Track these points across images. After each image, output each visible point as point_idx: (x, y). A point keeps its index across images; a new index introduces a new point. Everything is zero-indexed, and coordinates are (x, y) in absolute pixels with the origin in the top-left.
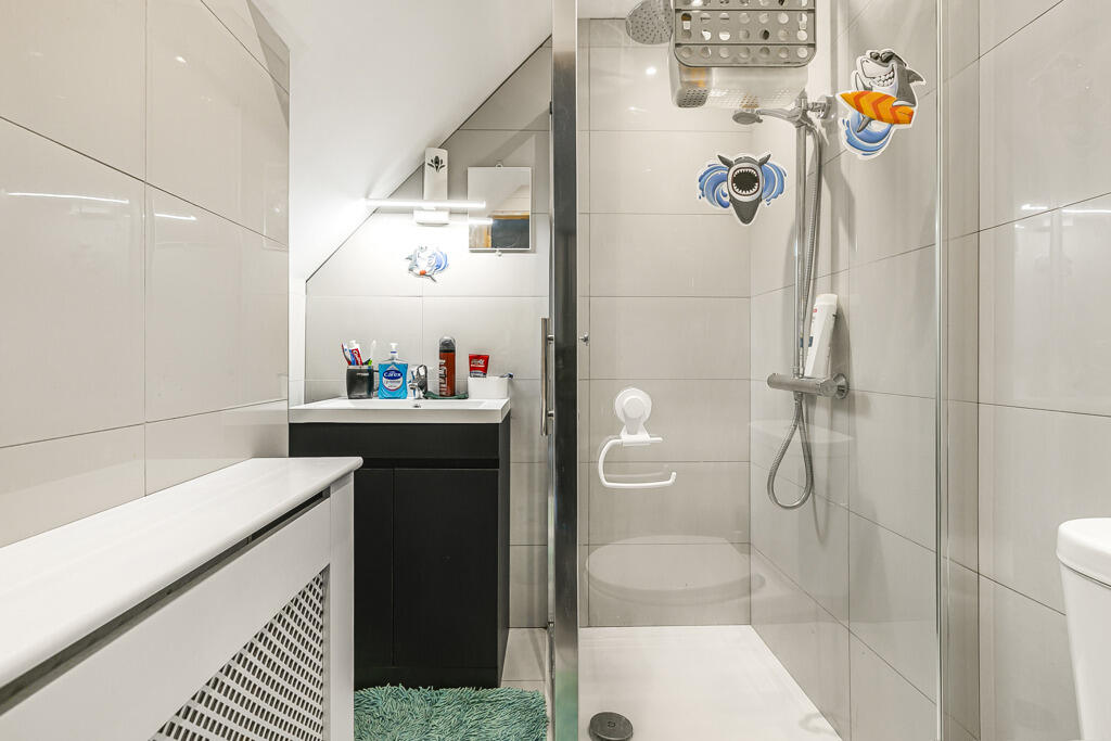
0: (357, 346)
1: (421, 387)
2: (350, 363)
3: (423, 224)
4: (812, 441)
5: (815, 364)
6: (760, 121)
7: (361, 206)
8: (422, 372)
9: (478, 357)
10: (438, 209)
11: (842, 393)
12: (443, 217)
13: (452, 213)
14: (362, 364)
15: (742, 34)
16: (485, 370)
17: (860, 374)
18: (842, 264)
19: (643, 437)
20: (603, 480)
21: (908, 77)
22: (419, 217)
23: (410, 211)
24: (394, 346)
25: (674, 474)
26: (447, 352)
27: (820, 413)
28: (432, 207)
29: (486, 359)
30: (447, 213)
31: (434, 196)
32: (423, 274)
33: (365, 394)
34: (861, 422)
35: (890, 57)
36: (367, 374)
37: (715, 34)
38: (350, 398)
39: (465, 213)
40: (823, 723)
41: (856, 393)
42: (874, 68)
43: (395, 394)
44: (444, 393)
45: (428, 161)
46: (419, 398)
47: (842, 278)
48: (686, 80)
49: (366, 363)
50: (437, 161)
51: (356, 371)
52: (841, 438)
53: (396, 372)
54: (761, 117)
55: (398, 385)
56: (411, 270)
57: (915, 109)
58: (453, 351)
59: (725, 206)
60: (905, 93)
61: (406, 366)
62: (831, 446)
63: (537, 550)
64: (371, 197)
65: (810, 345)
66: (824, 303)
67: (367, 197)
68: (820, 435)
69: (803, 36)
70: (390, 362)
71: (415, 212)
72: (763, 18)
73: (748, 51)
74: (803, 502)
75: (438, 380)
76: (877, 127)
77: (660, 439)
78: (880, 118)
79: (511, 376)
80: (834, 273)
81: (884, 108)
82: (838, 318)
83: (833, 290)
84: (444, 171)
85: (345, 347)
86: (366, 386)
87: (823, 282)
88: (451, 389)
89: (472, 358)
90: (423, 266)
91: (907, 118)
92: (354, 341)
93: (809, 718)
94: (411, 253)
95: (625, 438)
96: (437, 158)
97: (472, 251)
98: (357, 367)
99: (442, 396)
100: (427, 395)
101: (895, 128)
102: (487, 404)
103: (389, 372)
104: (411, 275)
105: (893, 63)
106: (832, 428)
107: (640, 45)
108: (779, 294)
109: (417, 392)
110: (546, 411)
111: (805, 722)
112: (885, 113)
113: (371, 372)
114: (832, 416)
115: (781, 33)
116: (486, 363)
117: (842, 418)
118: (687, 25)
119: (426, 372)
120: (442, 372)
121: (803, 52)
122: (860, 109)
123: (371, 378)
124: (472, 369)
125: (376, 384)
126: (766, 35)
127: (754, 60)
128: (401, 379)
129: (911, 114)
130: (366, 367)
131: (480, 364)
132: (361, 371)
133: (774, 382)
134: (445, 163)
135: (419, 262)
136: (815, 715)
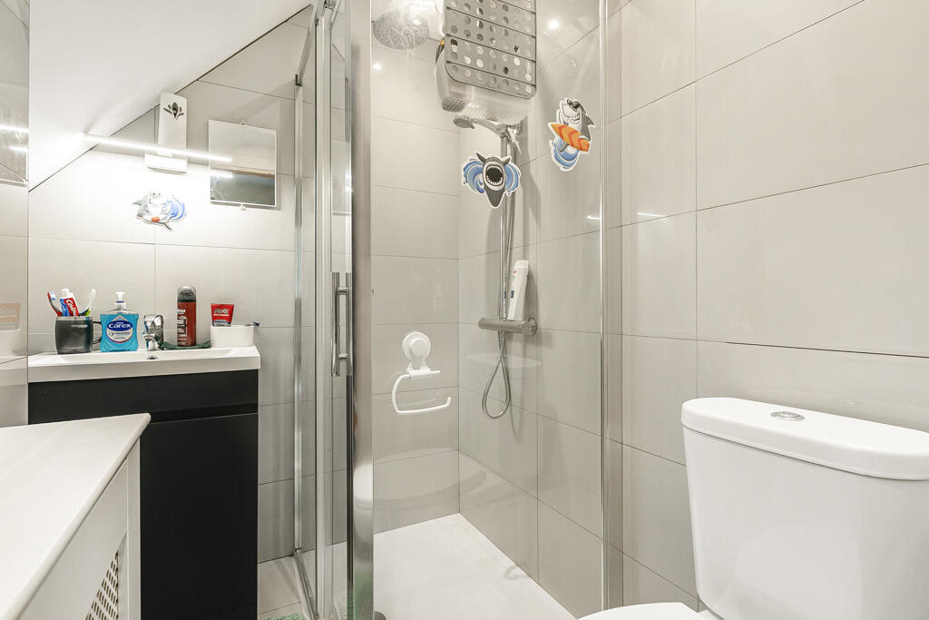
0: (70, 295)
1: (156, 338)
2: (60, 314)
3: (155, 169)
4: (509, 366)
5: (515, 311)
6: (473, 128)
7: (78, 141)
8: (158, 323)
9: (222, 307)
10: (175, 157)
11: (531, 331)
12: (182, 165)
13: (191, 162)
14: (79, 315)
15: (491, 65)
16: (229, 320)
17: (544, 317)
18: (532, 241)
19: (425, 371)
20: (396, 409)
21: (587, 121)
22: (150, 161)
23: (141, 154)
24: (120, 295)
25: (449, 398)
26: (187, 302)
27: (516, 346)
28: (167, 153)
29: (231, 308)
30: (185, 162)
31: (171, 142)
32: (156, 221)
33: (81, 347)
34: (545, 351)
35: (577, 106)
36: (86, 326)
37: (474, 61)
38: (59, 353)
39: (205, 164)
40: (519, 571)
41: (543, 331)
42: (569, 110)
43: (121, 347)
44: (184, 343)
45: (164, 105)
46: (154, 350)
47: (532, 250)
48: (453, 90)
49: (84, 314)
50: (175, 108)
51: (69, 323)
52: (532, 363)
53: (123, 324)
54: (474, 125)
55: (127, 337)
56: (140, 215)
57: (590, 142)
58: (195, 301)
59: (481, 192)
60: (585, 131)
61: (136, 317)
62: (524, 370)
63: (283, 485)
64: (90, 132)
65: (512, 297)
66: (520, 267)
67: (86, 131)
68: (515, 362)
69: (529, 78)
70: (115, 312)
71: (146, 155)
72: (505, 58)
73: (495, 80)
74: (504, 413)
75: (175, 330)
76: (571, 150)
77: (438, 371)
78: (573, 145)
79: (257, 324)
80: (525, 246)
81: (575, 138)
82: (530, 277)
83: (525, 257)
84: (182, 120)
85: (52, 296)
86: (83, 338)
87: (517, 251)
88: (190, 337)
89: (214, 308)
90: (156, 212)
91: (586, 147)
92: (67, 290)
93: (509, 571)
94: (139, 198)
95: (412, 372)
96: (175, 104)
97: (214, 203)
98: (72, 319)
99: (180, 346)
100: (163, 346)
101: (580, 153)
102: (234, 352)
103: (115, 322)
104: (140, 221)
105: (579, 110)
106: (525, 356)
107: (383, 46)
108: (483, 258)
109: (150, 343)
110: (337, 355)
111: (507, 575)
112: (576, 143)
113: (89, 323)
114: (525, 347)
115: (516, 72)
116: (231, 313)
117: (531, 349)
118: (455, 48)
119: (162, 322)
120: (181, 322)
121: (529, 89)
122: (561, 136)
123: (89, 331)
124: (214, 318)
125: (95, 337)
126: (506, 70)
127: (499, 87)
128: (131, 331)
129: (588, 146)
130: (83, 318)
131: (223, 314)
132: (76, 323)
133: (484, 325)
134: (184, 111)
135: (150, 208)
136: (512, 568)
